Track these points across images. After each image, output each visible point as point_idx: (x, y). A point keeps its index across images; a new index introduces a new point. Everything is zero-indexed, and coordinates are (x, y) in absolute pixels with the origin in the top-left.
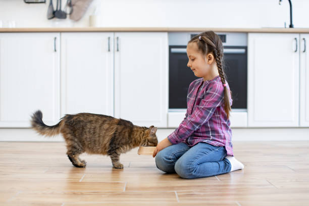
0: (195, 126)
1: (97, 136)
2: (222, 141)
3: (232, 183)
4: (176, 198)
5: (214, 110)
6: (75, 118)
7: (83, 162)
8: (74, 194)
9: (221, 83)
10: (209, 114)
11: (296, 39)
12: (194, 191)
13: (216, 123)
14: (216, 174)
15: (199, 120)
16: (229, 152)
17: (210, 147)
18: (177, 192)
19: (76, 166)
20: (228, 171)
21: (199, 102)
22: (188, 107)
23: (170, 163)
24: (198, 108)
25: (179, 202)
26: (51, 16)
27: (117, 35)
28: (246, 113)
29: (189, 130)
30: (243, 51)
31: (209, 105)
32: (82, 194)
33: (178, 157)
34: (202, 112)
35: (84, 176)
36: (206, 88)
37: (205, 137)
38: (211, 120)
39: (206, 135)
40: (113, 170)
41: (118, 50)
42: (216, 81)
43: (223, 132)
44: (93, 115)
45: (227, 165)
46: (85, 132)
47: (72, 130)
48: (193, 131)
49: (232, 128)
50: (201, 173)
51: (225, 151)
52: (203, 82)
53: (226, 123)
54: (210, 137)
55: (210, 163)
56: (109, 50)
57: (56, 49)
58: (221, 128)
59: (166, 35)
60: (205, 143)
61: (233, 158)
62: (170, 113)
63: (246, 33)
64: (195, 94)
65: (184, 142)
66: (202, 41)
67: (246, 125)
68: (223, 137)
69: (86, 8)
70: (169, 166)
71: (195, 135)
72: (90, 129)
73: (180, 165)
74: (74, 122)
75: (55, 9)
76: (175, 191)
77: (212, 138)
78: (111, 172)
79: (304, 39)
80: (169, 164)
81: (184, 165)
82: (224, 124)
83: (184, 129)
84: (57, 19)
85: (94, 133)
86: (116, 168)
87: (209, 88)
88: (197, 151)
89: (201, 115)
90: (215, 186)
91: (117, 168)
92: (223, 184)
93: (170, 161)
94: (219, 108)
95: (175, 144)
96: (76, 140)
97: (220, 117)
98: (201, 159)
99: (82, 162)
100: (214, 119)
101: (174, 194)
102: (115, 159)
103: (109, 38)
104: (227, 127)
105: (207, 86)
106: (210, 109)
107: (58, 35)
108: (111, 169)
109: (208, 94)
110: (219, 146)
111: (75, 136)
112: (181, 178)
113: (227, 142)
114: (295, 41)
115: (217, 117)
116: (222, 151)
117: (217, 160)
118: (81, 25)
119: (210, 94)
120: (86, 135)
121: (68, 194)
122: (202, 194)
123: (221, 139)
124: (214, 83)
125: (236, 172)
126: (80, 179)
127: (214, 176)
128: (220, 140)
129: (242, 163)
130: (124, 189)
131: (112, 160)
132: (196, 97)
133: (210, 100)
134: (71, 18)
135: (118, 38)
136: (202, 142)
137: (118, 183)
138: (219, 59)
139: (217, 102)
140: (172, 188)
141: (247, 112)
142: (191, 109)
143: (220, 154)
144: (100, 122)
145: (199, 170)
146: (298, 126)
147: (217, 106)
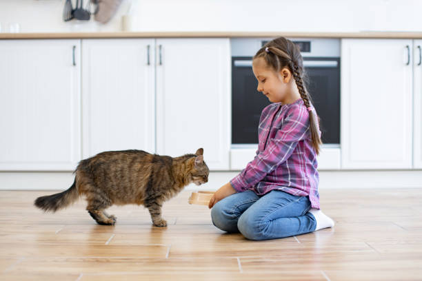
0: (269, 166)
1: (127, 181)
2: (305, 188)
3: (317, 247)
4: (238, 266)
5: (296, 146)
6: (93, 161)
7: (112, 217)
8: (97, 261)
9: (305, 108)
10: (288, 151)
11: (408, 47)
12: (264, 257)
13: (298, 163)
14: (295, 233)
15: (274, 158)
16: (314, 204)
17: (288, 197)
18: (240, 259)
19: (101, 223)
20: (311, 231)
21: (274, 134)
22: (260, 141)
23: (231, 218)
24: (273, 142)
25: (242, 272)
26: (69, 16)
27: (160, 42)
28: (338, 150)
29: (260, 172)
30: (334, 63)
31: (288, 137)
32: (108, 261)
33: (242, 211)
34: (278, 148)
35: (112, 237)
36: (284, 114)
37: (281, 182)
38: (290, 159)
39: (282, 179)
40: (153, 229)
41: (161, 63)
42: (297, 105)
43: (306, 176)
44: (118, 152)
45: (311, 221)
46: (110, 178)
47: (91, 178)
48: (265, 174)
49: (319, 171)
50: (274, 232)
51: (309, 203)
52: (281, 106)
53: (311, 163)
54: (288, 183)
55: (288, 219)
56: (149, 64)
57: (76, 62)
58: (305, 171)
59: (227, 41)
60: (280, 191)
61: (320, 211)
62: (233, 151)
63: (339, 39)
64: (269, 123)
65: (253, 189)
66: (271, 53)
67: (338, 167)
68: (306, 183)
69: (117, 6)
70: (230, 223)
71: (268, 179)
72: (116, 171)
73: (246, 222)
74: (92, 167)
75: (74, 7)
76: (238, 258)
77: (290, 184)
78: (149, 231)
79: (419, 47)
80: (230, 221)
81: (250, 221)
82: (308, 165)
83: (254, 170)
84: (78, 21)
85: (122, 177)
86: (156, 226)
87: (289, 114)
88: (268, 202)
89: (277, 151)
90: (293, 250)
91: (159, 225)
92: (304, 247)
93: (232, 216)
94: (302, 142)
95: (240, 192)
96: (99, 190)
97: (303, 155)
98: (274, 213)
99: (109, 218)
100: (294, 158)
101: (235, 262)
102: (155, 213)
103: (149, 47)
104: (312, 170)
105: (286, 111)
106: (289, 143)
107: (77, 43)
108: (150, 227)
109: (288, 122)
110: (300, 196)
111: (96, 185)
112: (247, 239)
113: (311, 189)
114: (407, 49)
115: (300, 155)
116: (304, 203)
117: (296, 215)
118: (110, 29)
119: (291, 122)
120: (111, 181)
121: (89, 261)
122: (275, 261)
123: (304, 185)
124: (295, 108)
125: (323, 231)
126: (106, 241)
127: (292, 236)
128: (302, 188)
129: (333, 218)
130: (167, 255)
131: (152, 214)
132: (271, 126)
133: (290, 130)
134: (96, 19)
135: (160, 47)
136: (276, 190)
137: (158, 246)
138: (298, 74)
139: (300, 134)
140: (234, 253)
141: (340, 148)
142: (263, 144)
143: (301, 206)
144: (129, 161)
145: (272, 228)
146: (411, 167)
147: (300, 139)
